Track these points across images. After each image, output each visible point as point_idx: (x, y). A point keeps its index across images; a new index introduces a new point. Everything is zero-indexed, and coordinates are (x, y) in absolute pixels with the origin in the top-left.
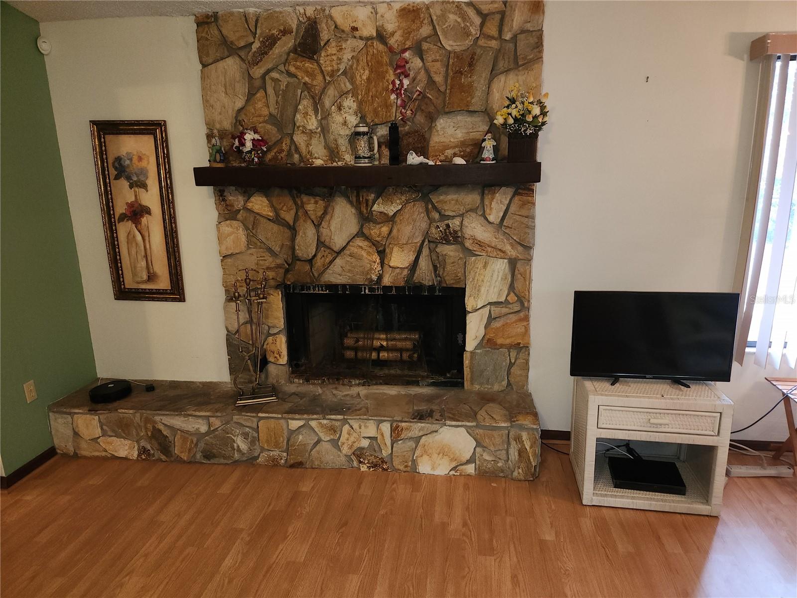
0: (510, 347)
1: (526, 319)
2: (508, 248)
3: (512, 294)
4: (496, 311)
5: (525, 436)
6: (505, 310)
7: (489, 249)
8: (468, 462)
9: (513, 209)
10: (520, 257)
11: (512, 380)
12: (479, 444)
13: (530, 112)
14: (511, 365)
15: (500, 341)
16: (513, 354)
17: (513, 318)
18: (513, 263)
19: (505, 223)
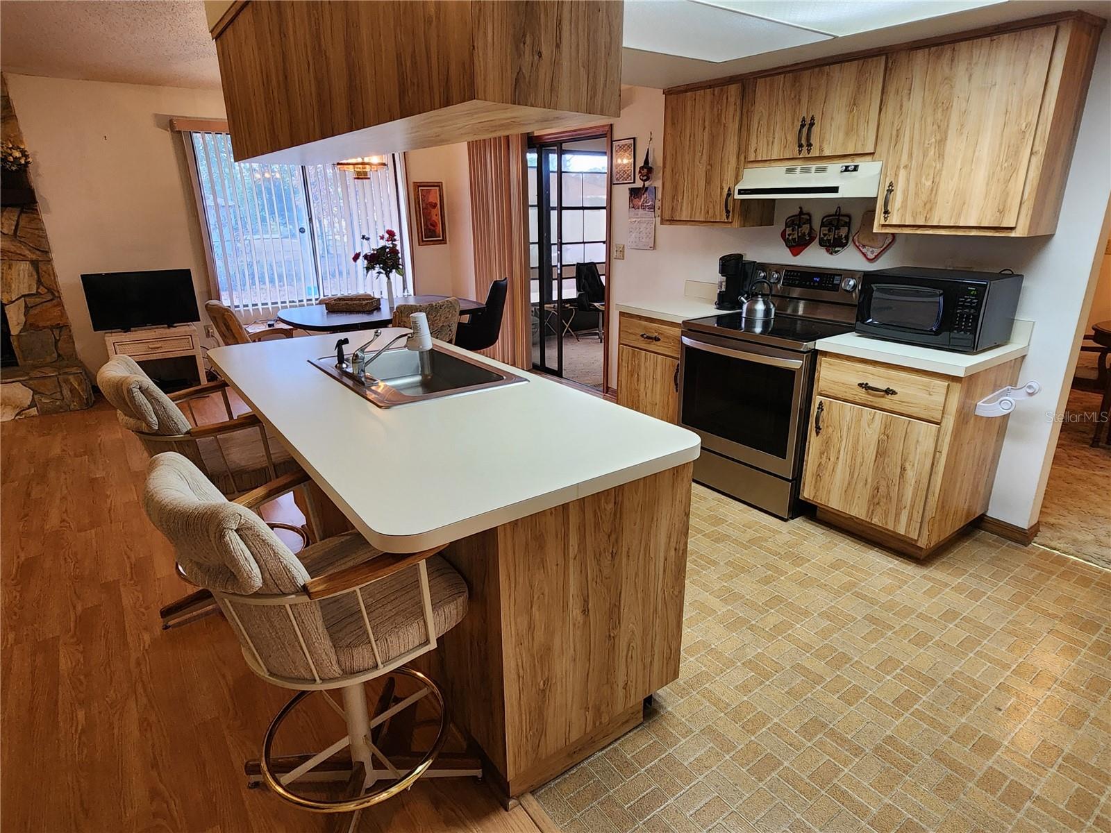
0: (52, 328)
1: (61, 304)
2: (27, 252)
3: (42, 287)
4: (31, 301)
5: (71, 378)
6: (38, 300)
7: (10, 254)
8: (30, 407)
9: (22, 223)
10: (40, 259)
11: (61, 352)
12: (35, 392)
13: (11, 155)
14: (57, 341)
15: (41, 324)
16: (56, 332)
17: (49, 304)
18: (35, 264)
19: (18, 234)
